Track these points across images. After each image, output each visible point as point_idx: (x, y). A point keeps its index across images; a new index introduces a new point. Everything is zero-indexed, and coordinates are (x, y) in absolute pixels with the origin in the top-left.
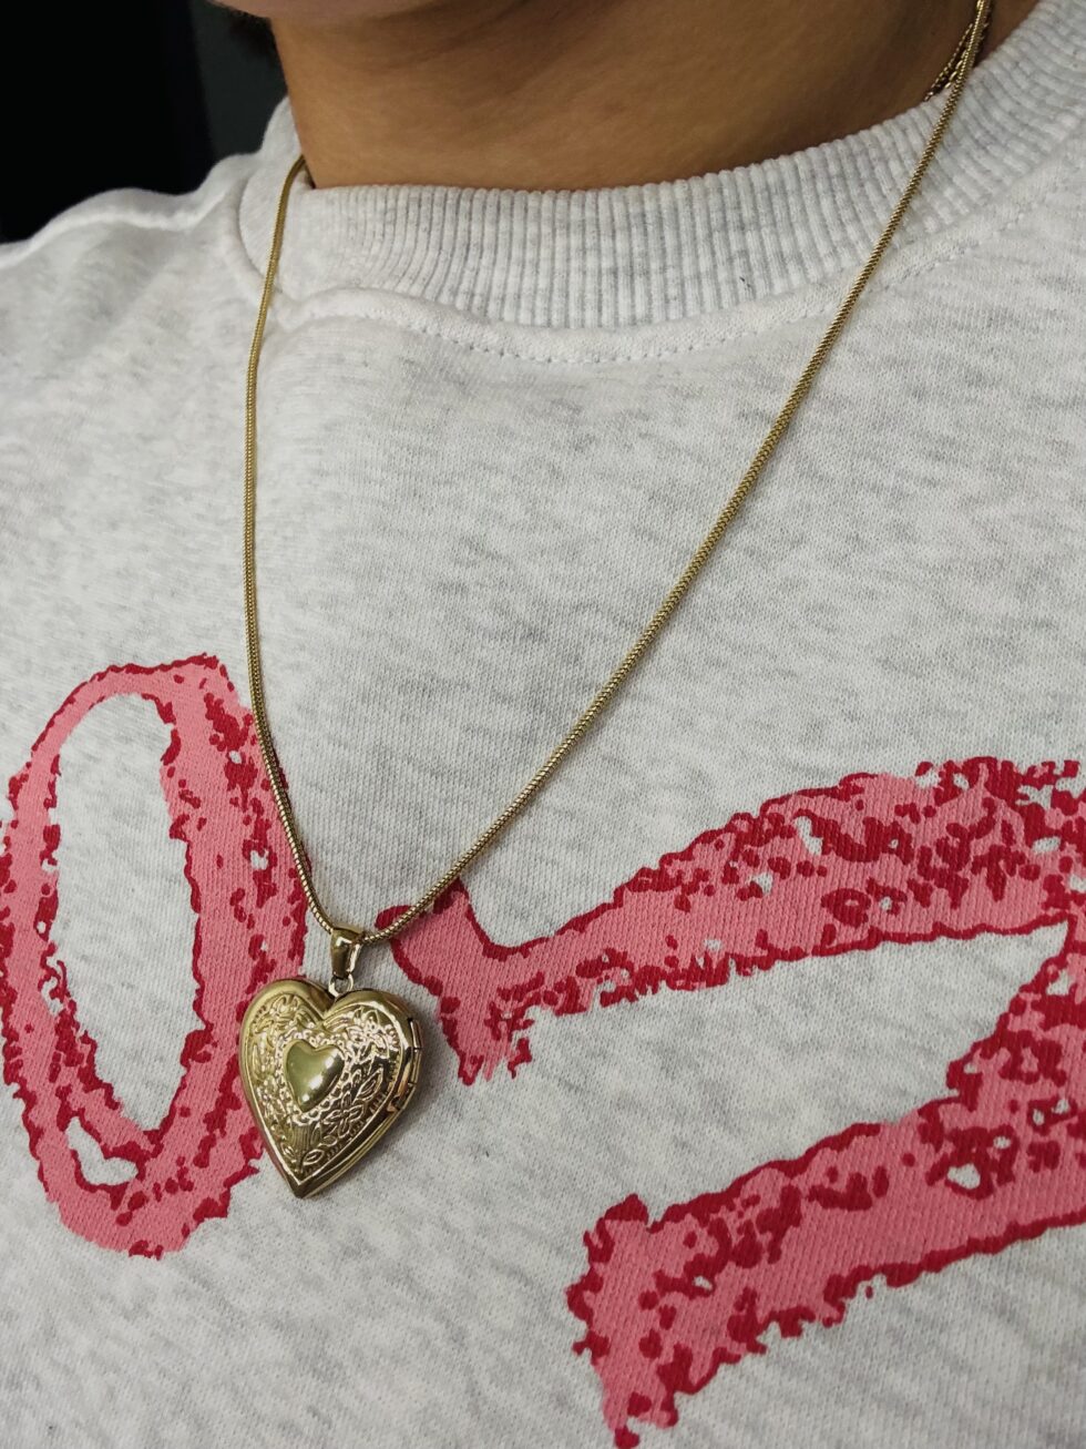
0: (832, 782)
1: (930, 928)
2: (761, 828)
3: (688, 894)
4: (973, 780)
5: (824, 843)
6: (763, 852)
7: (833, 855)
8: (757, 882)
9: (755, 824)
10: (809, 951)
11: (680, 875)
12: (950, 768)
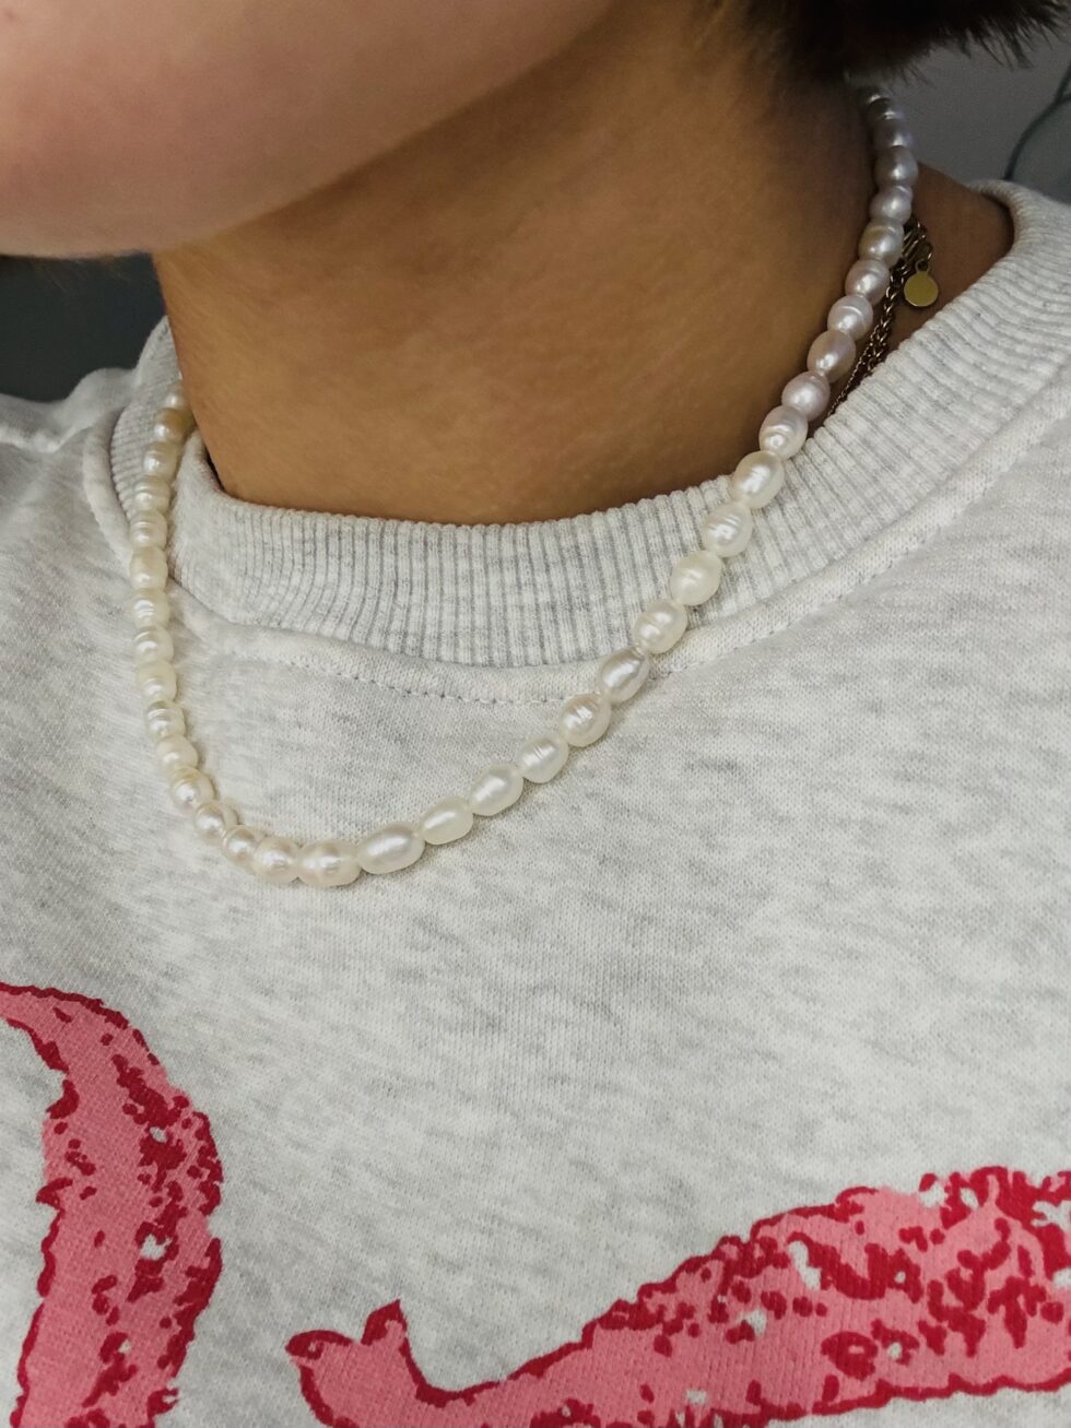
0: (828, 1198)
1: (944, 1383)
2: (752, 1256)
3: (670, 1334)
4: (982, 1196)
5: (823, 1276)
6: (756, 1285)
7: (832, 1290)
8: (749, 1322)
9: (745, 1249)
10: (809, 1408)
11: (662, 1309)
12: (956, 1182)
